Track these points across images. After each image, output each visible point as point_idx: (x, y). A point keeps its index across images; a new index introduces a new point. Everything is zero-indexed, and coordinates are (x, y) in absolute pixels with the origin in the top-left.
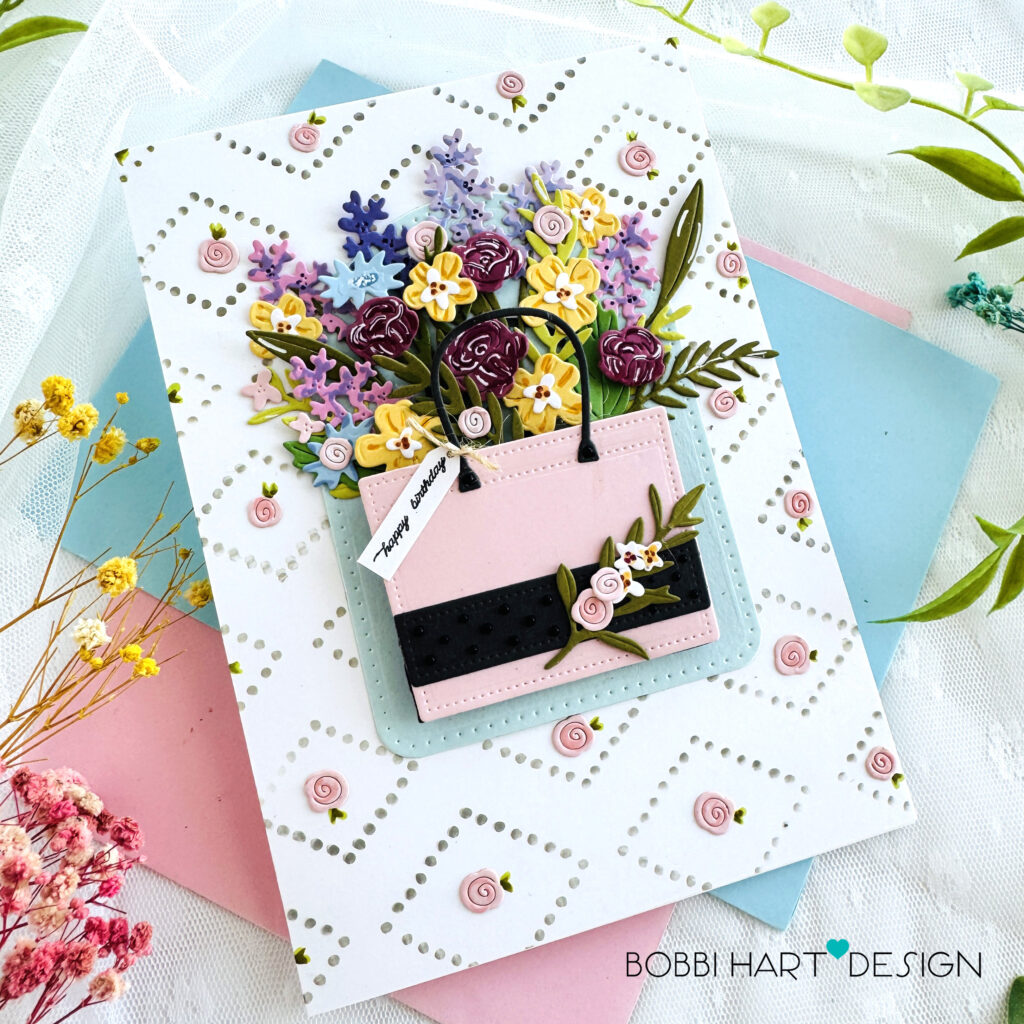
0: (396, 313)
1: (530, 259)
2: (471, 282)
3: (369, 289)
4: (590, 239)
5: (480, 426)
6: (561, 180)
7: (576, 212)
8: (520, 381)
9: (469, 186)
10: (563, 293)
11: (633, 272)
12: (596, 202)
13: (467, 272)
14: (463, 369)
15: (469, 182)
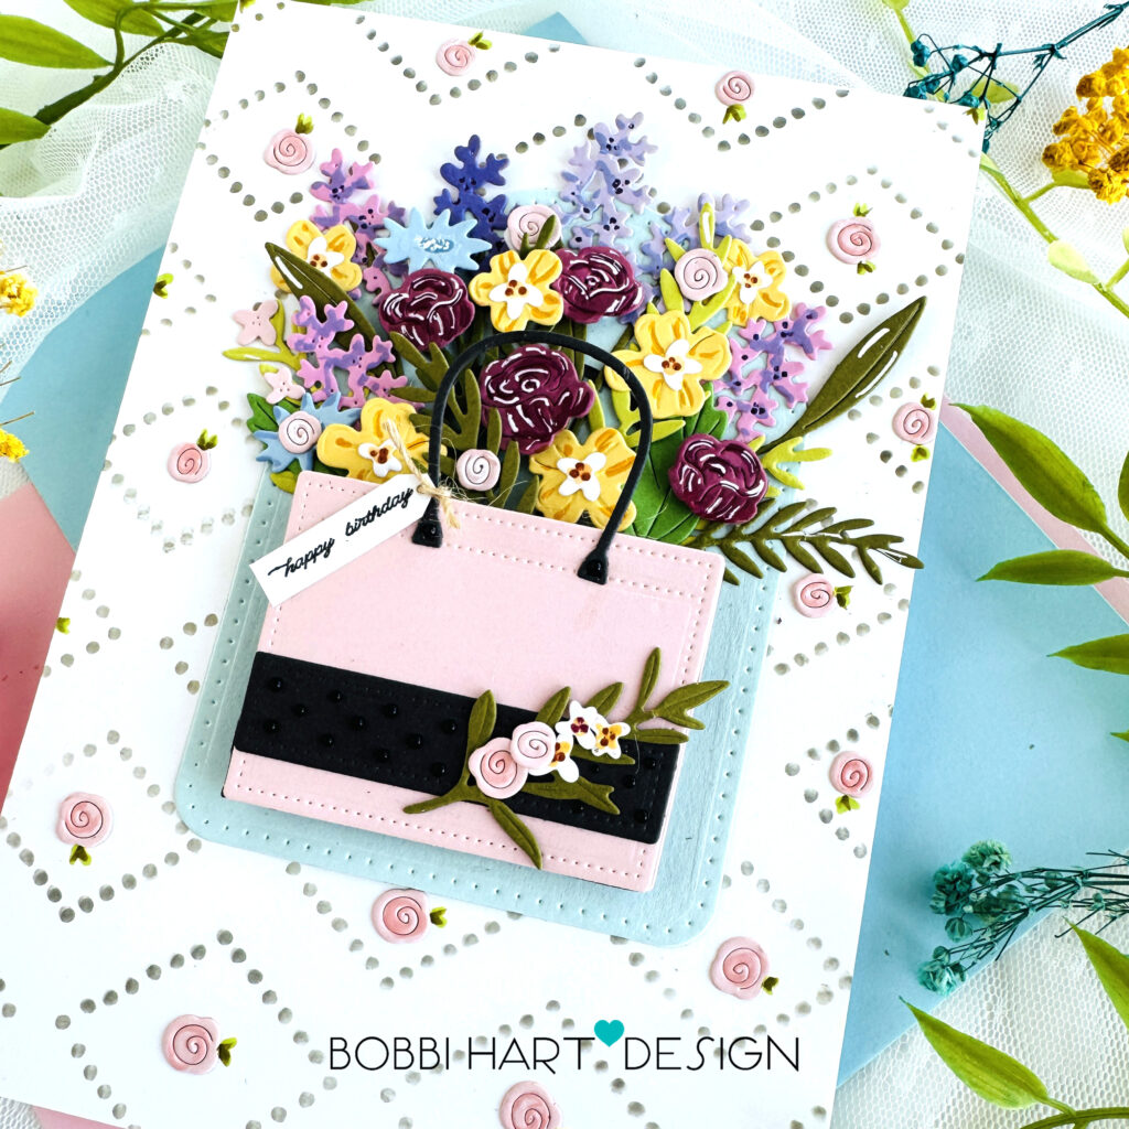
0: (450, 297)
1: (651, 305)
2: (561, 299)
3: (435, 257)
4: (740, 312)
5: (482, 477)
6: (739, 227)
7: (739, 273)
8: (562, 446)
9: (620, 186)
10: (671, 364)
11: (776, 377)
12: (772, 271)
13: (562, 286)
14: (496, 399)
15: (623, 182)
